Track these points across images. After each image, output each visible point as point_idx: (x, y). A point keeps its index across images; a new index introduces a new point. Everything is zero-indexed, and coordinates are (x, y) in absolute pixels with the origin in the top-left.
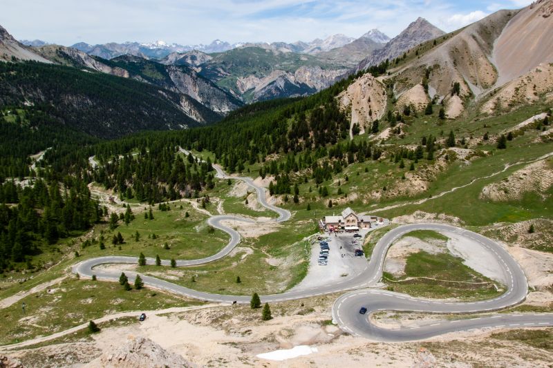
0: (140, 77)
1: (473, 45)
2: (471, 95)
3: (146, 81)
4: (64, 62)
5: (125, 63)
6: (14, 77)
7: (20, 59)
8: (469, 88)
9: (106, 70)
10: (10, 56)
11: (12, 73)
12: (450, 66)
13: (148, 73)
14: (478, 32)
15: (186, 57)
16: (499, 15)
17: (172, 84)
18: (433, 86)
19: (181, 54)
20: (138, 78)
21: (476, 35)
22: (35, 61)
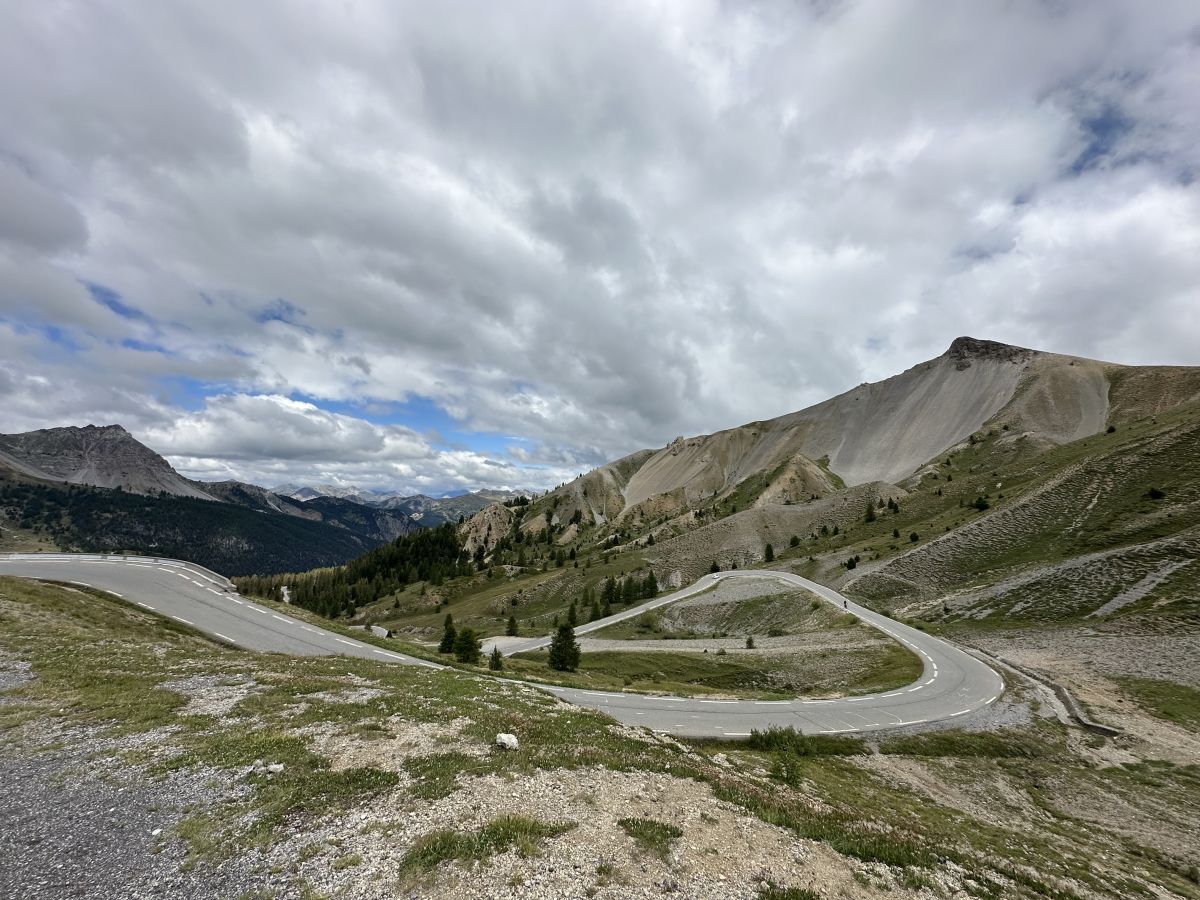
0: (336, 522)
1: (608, 478)
2: (593, 524)
3: (343, 526)
4: (236, 500)
5: (323, 505)
6: (148, 514)
7: (172, 493)
8: (593, 517)
9: (295, 512)
10: (159, 490)
11: (147, 509)
12: (580, 496)
13: (350, 516)
14: (617, 467)
15: (409, 502)
16: (642, 454)
17: (377, 530)
18: (558, 515)
19: (404, 499)
20: (334, 523)
21: (615, 470)
22: (192, 497)
